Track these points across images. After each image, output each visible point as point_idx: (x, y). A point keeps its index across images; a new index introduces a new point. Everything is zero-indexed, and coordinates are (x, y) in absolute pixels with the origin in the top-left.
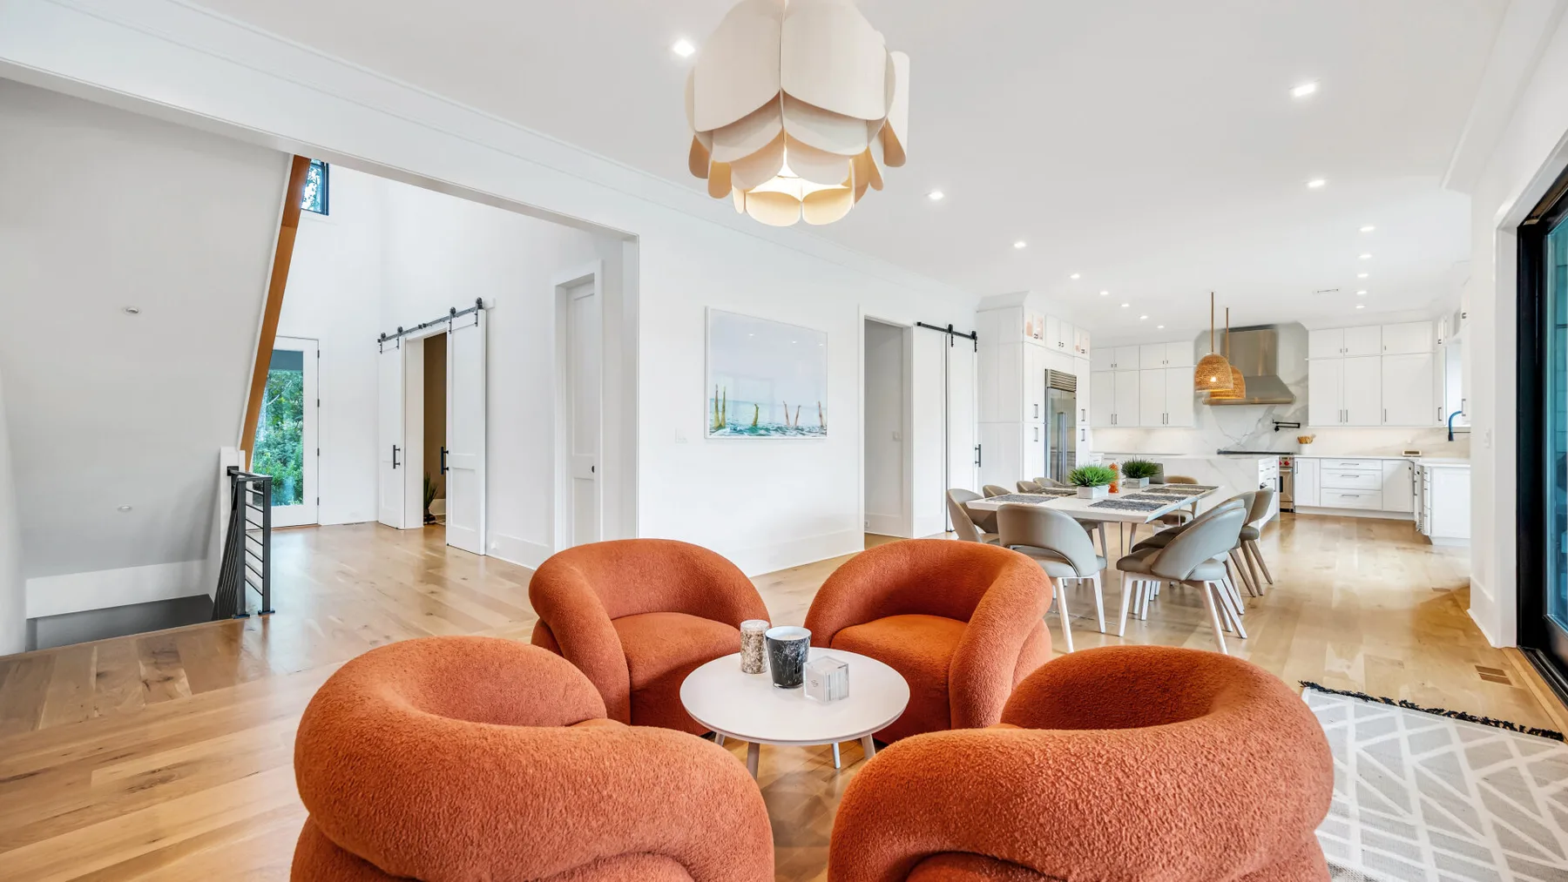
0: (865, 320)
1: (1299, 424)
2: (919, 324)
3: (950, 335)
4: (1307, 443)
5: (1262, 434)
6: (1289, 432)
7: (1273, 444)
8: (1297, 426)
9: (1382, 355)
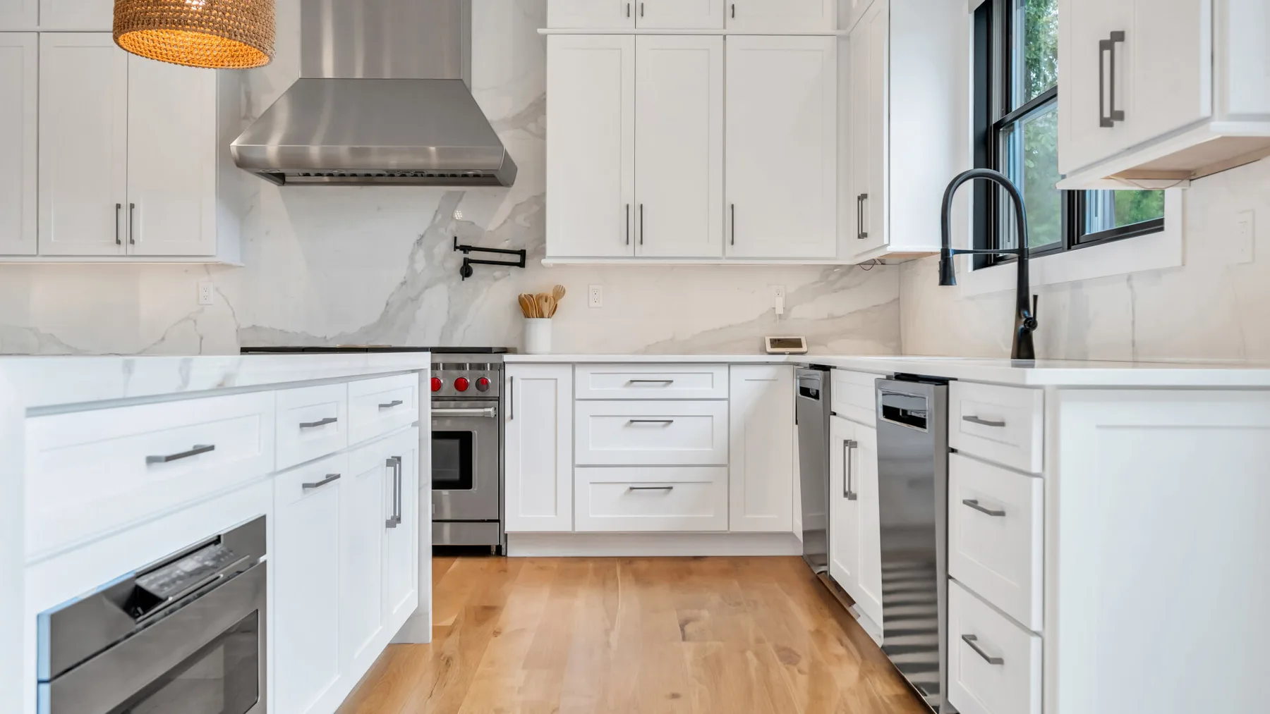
1: (522, 253)
4: (542, 316)
5: (426, 288)
6: (496, 279)
7: (454, 320)
8: (517, 258)
9: (724, 32)
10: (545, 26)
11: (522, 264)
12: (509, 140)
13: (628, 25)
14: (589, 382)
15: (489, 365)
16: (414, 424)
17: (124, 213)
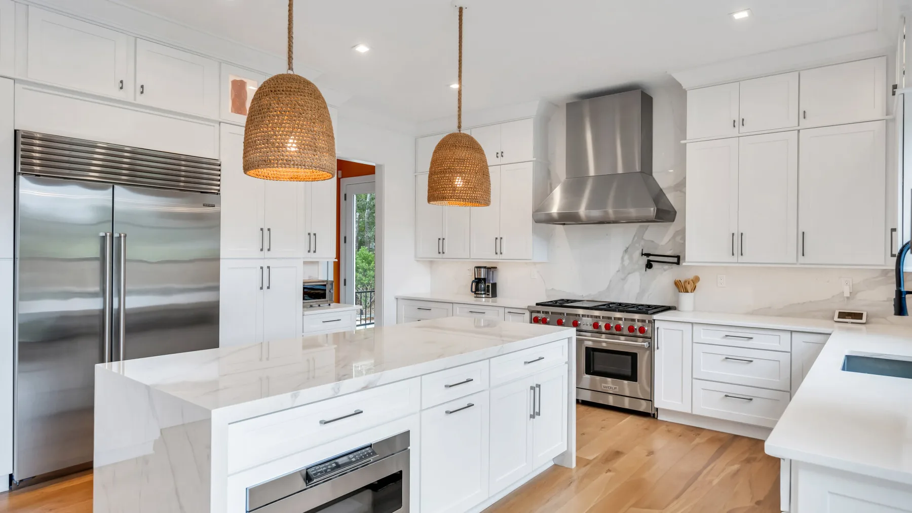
1: (679, 258)
4: (687, 292)
5: (629, 274)
6: (665, 270)
7: (643, 291)
8: (675, 260)
9: (799, 128)
10: (685, 139)
11: (678, 263)
12: (671, 198)
13: (735, 132)
14: (702, 334)
15: (647, 321)
16: (566, 363)
17: (498, 241)
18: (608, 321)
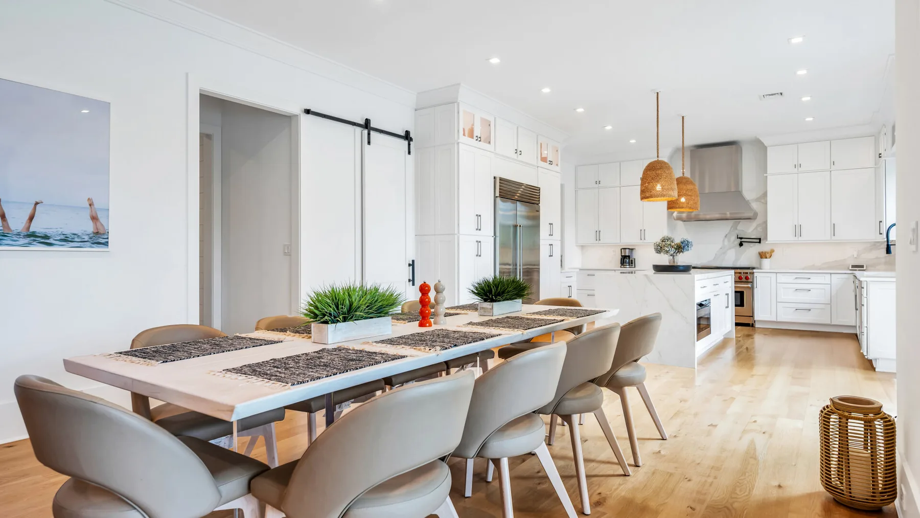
0: (201, 95)
1: (760, 239)
2: (308, 112)
3: (366, 132)
4: (767, 258)
5: (728, 249)
6: (751, 247)
7: (737, 259)
8: (758, 240)
9: (830, 170)
10: (766, 173)
11: (760, 242)
12: (755, 206)
13: (796, 170)
14: (782, 278)
15: (749, 273)
17: (642, 232)
18: (739, 275)
